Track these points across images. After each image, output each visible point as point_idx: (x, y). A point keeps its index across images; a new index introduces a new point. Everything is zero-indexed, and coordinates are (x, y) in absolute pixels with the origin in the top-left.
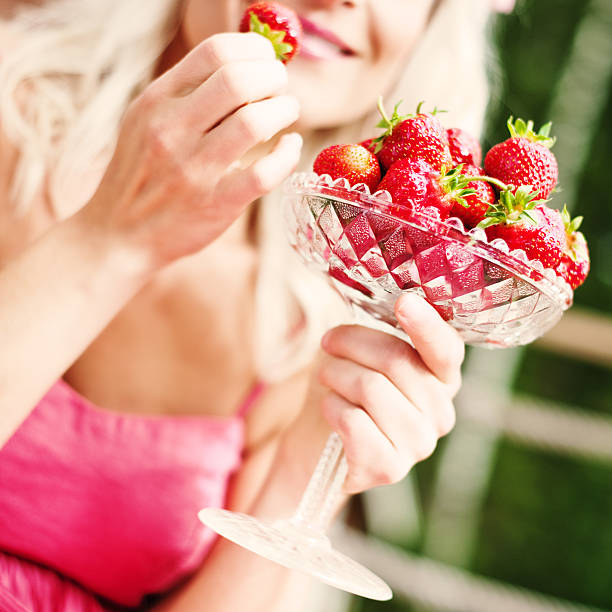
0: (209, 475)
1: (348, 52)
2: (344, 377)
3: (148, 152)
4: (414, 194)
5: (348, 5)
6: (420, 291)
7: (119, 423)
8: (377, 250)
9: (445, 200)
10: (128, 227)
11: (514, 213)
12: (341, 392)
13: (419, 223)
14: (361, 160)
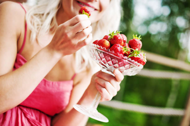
0: (68, 91)
1: (96, 10)
2: (102, 82)
4: (118, 52)
5: (96, 1)
6: (118, 69)
7: (53, 83)
8: (111, 61)
9: (124, 53)
10: (58, 50)
11: (135, 54)
12: (101, 85)
13: (119, 57)
14: (107, 43)
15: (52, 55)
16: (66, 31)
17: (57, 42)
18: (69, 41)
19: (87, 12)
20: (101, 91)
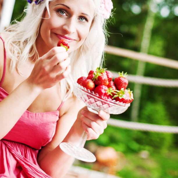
3: (42, 71)
7: (36, 115)
9: (108, 94)
11: (121, 95)
15: (31, 89)
16: (44, 65)
17: (36, 76)
18: (47, 74)
19: (64, 44)
20: (87, 131)
